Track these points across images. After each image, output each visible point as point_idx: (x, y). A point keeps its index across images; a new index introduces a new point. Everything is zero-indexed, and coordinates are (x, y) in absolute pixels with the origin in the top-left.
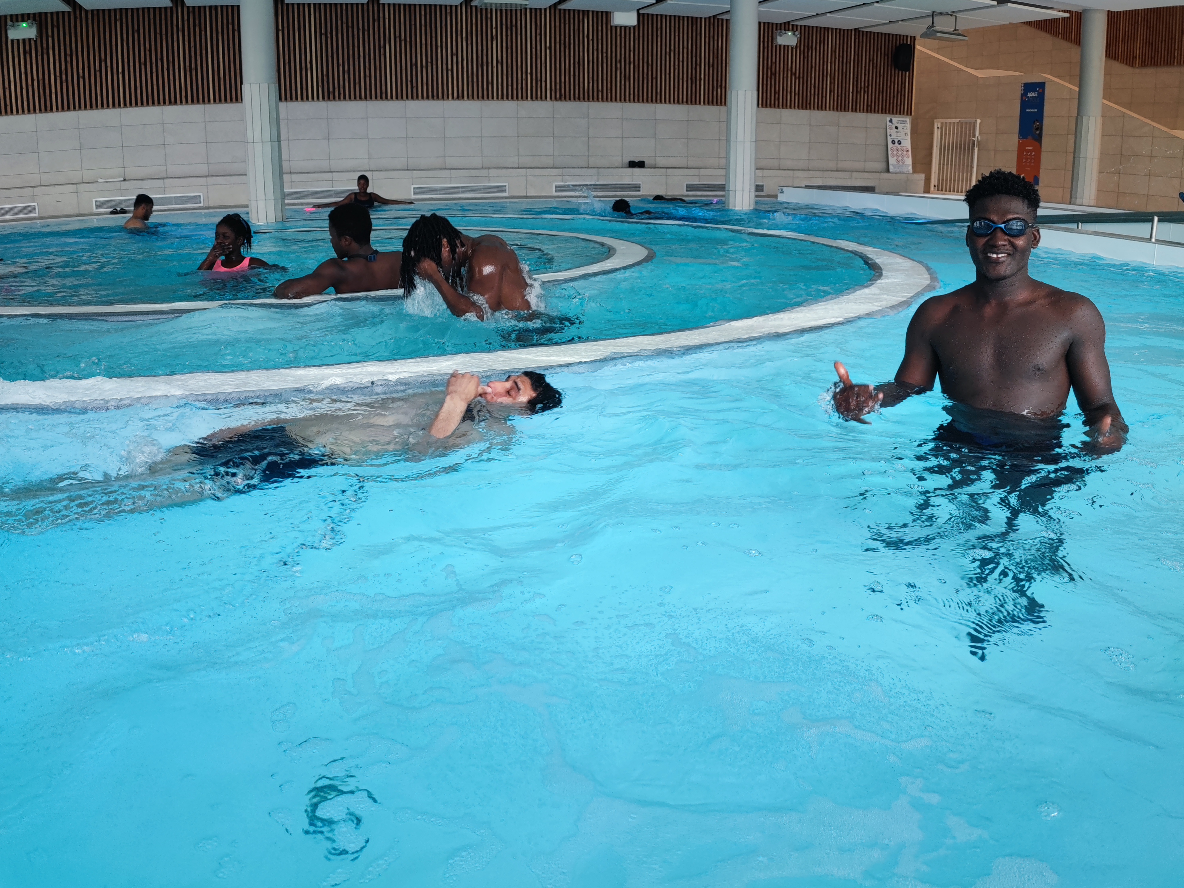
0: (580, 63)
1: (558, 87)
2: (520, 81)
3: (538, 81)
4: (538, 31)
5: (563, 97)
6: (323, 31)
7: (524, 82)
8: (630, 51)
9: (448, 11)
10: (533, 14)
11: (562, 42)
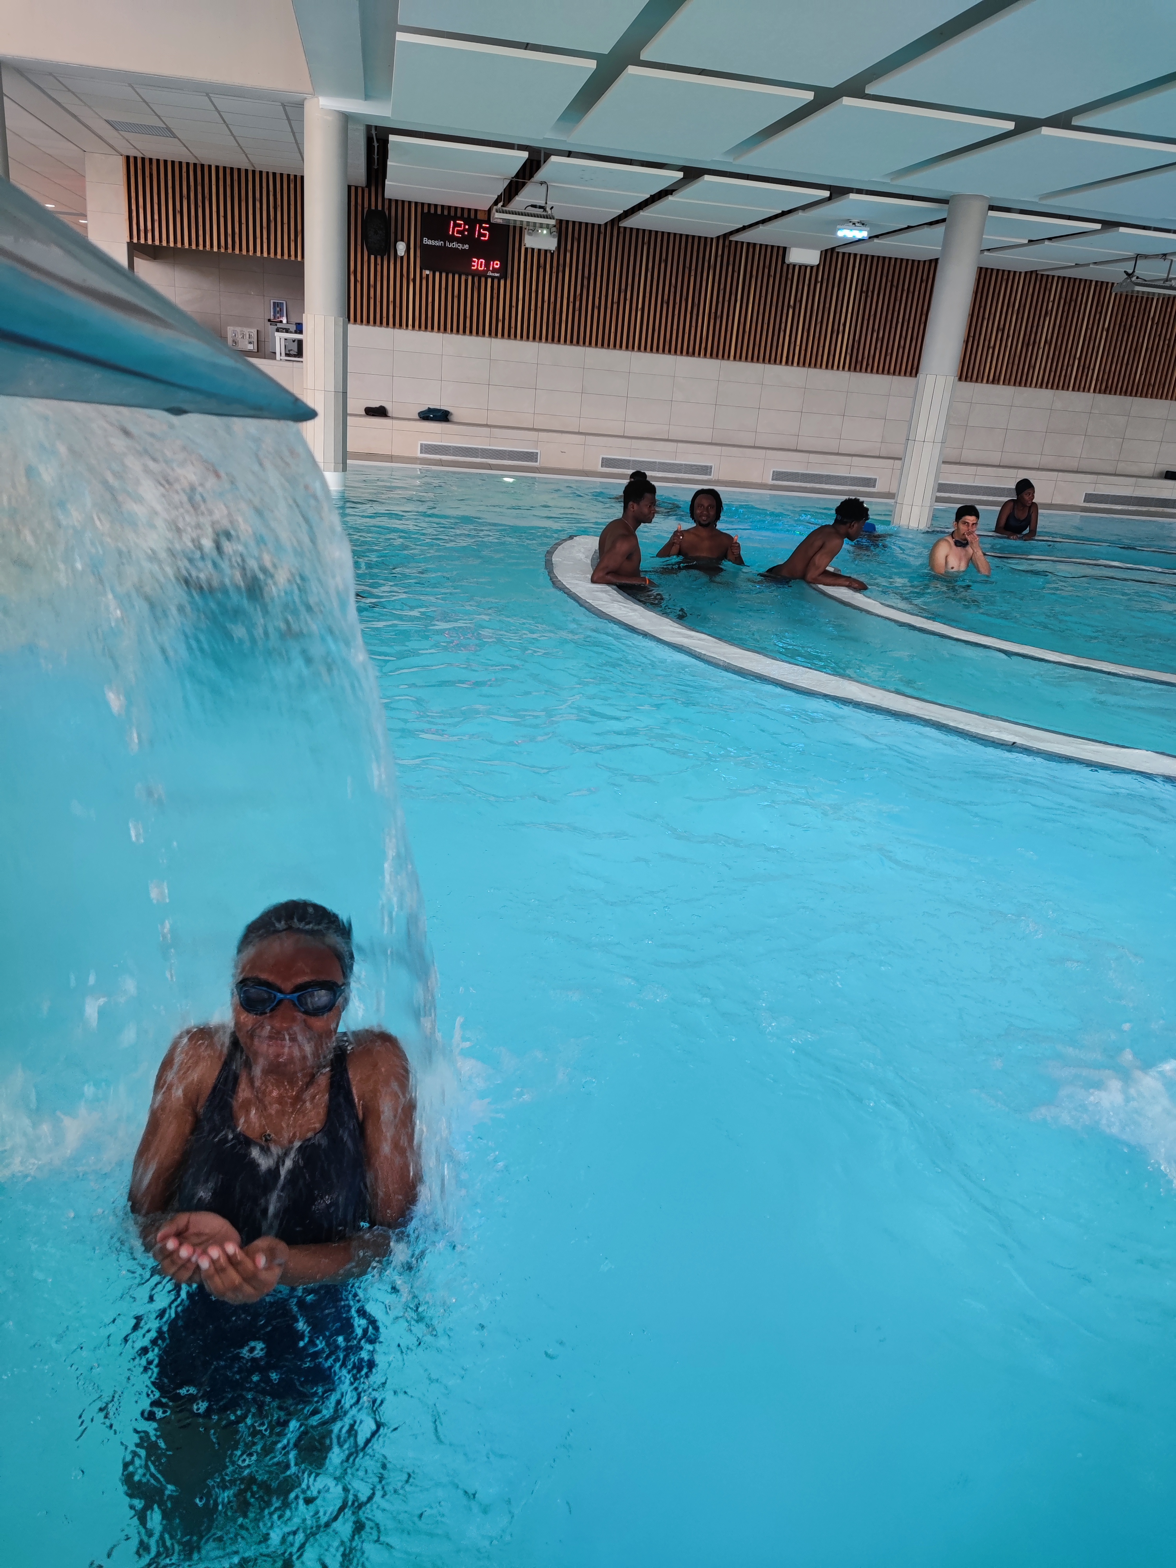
0: (1137, 350)
1: (1106, 377)
2: (1065, 368)
3: (1085, 368)
4: (1099, 308)
5: (1107, 390)
6: (865, 289)
7: (1069, 369)
10: (1098, 288)
11: (1123, 324)
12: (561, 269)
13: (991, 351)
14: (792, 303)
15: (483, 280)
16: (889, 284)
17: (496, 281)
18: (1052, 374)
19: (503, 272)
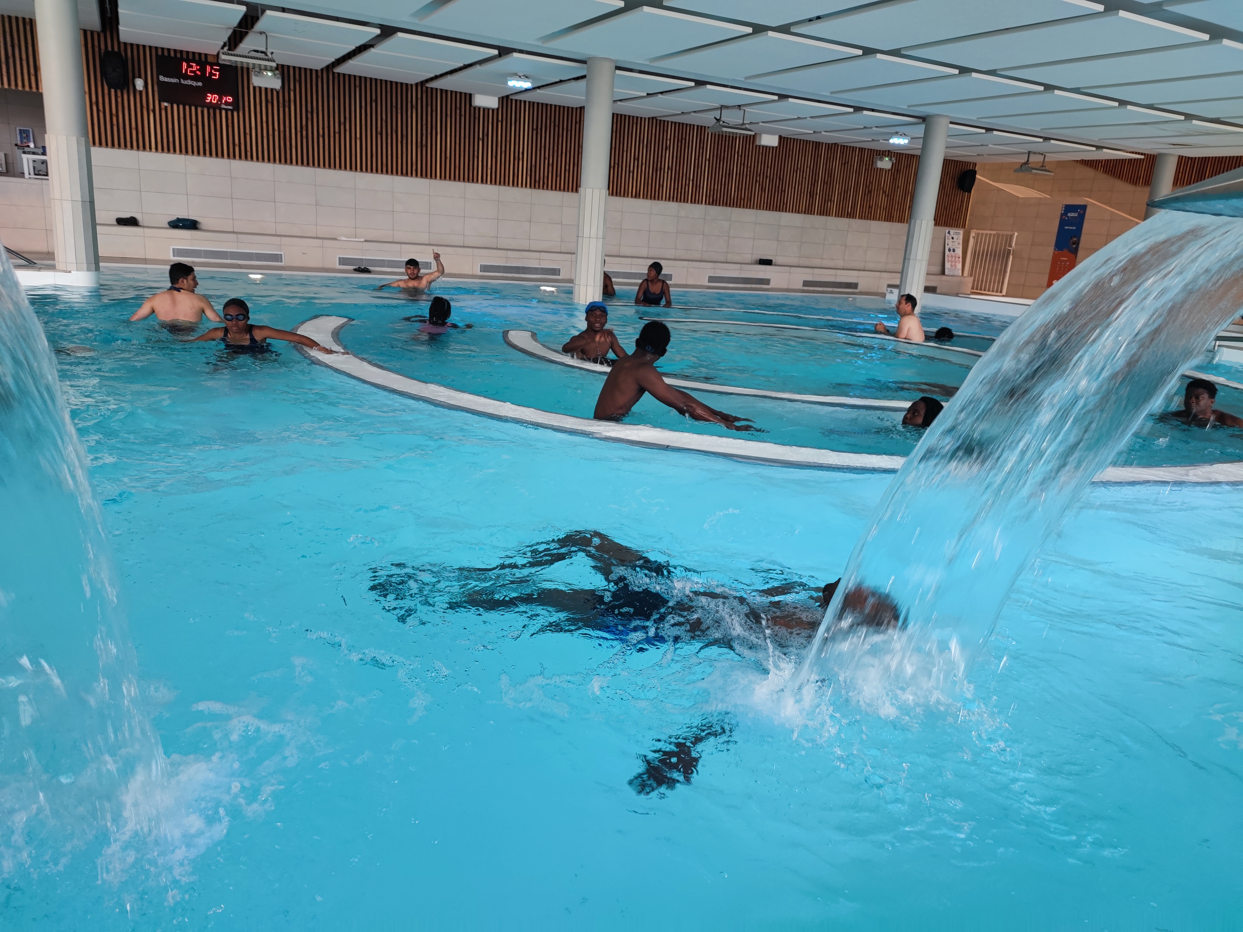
1: (712, 194)
2: (684, 186)
3: (697, 187)
4: (701, 147)
5: (713, 202)
6: (535, 127)
7: (687, 187)
8: (768, 167)
9: (635, 121)
10: (699, 131)
12: (287, 104)
13: (631, 174)
14: (481, 136)
15: (218, 111)
16: (552, 124)
17: (229, 113)
18: (676, 191)
19: (236, 105)
